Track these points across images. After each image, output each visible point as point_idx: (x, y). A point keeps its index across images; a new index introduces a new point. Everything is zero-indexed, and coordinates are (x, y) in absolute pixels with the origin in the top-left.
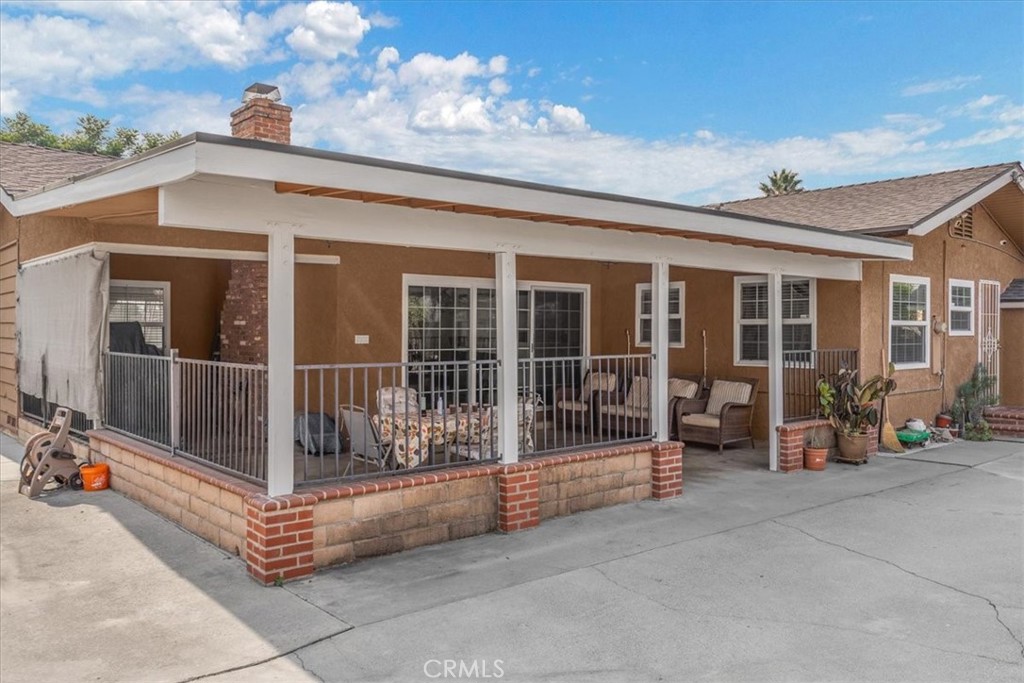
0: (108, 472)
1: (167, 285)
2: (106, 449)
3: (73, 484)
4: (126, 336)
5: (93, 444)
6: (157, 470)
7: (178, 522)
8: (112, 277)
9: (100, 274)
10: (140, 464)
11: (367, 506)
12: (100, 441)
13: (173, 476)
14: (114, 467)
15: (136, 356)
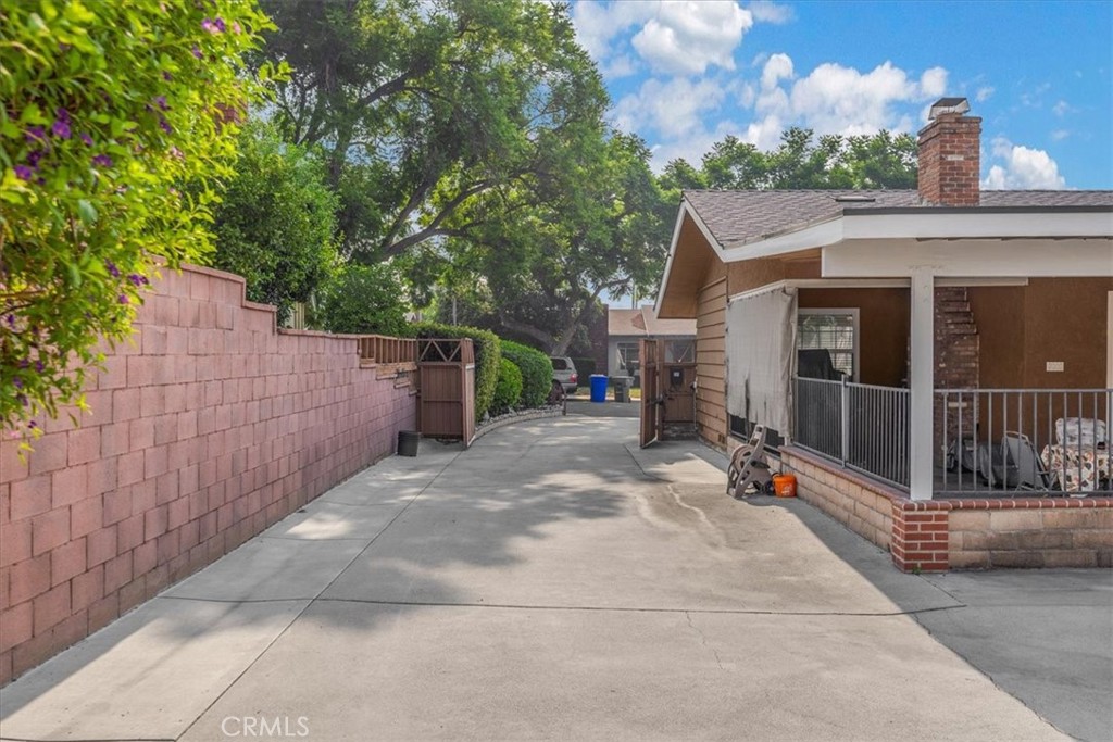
0: (795, 482)
1: (857, 310)
2: (793, 462)
3: (767, 490)
4: (814, 363)
5: (784, 458)
6: (831, 479)
7: (846, 524)
8: (800, 306)
9: (790, 309)
10: (819, 475)
11: (1005, 520)
12: (789, 455)
13: (843, 484)
14: (798, 476)
15: (824, 381)
